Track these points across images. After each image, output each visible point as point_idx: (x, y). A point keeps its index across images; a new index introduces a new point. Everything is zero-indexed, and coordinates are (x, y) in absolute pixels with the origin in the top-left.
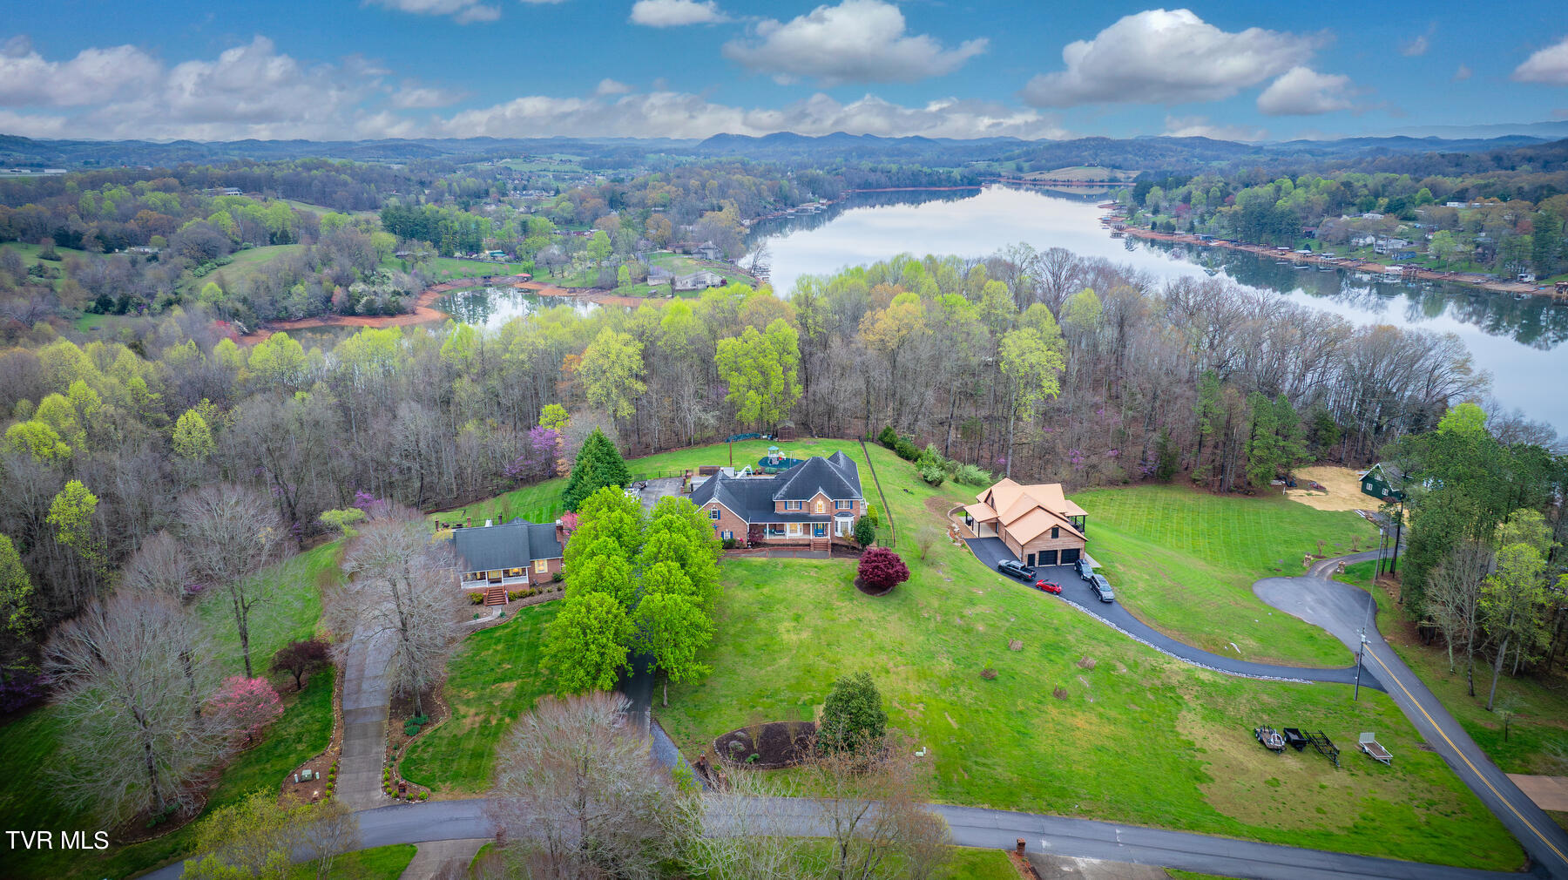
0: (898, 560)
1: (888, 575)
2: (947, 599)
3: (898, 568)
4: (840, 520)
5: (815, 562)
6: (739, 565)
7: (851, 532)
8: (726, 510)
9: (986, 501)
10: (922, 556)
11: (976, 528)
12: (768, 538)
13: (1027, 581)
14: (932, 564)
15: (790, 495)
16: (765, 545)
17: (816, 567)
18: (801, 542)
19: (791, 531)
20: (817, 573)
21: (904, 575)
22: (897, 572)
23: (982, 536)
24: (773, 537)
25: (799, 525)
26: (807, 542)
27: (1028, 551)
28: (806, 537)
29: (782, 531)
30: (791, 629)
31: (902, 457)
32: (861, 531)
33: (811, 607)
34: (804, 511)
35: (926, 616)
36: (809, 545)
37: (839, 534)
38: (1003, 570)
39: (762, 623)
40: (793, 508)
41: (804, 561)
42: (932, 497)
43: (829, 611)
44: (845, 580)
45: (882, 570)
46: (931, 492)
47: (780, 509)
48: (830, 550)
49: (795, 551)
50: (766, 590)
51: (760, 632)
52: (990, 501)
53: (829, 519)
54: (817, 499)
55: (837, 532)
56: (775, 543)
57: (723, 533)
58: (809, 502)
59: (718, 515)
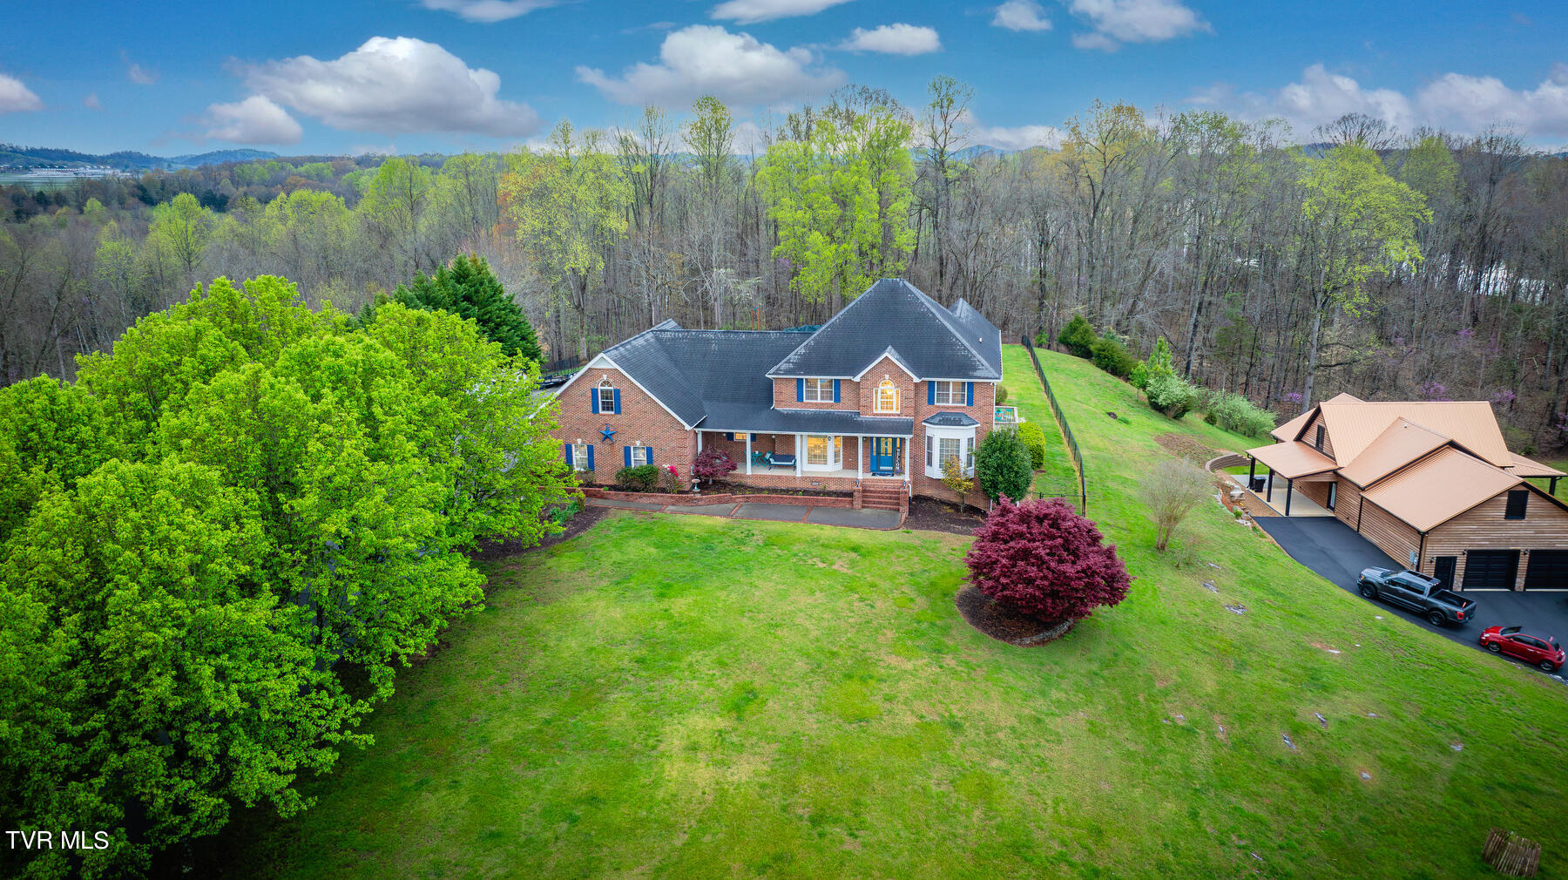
0: (1096, 539)
1: (1063, 578)
3: (1095, 560)
4: (937, 433)
5: (855, 535)
6: (646, 532)
7: (966, 468)
8: (635, 389)
9: (1299, 439)
10: (1156, 539)
11: (1279, 494)
12: (748, 471)
13: (1449, 626)
14: (1187, 564)
15: (817, 363)
16: (741, 487)
17: (855, 549)
18: (833, 487)
19: (813, 458)
20: (853, 564)
22: (1089, 572)
23: (1293, 513)
24: (764, 471)
25: (832, 443)
26: (847, 488)
27: (1435, 550)
28: (849, 474)
29: (788, 459)
32: (992, 462)
33: (801, 666)
34: (844, 407)
36: (850, 495)
37: (935, 471)
40: (818, 400)
41: (828, 532)
42: (1167, 434)
44: (930, 590)
46: (1164, 426)
47: (785, 402)
48: (904, 510)
49: (810, 507)
50: (681, 605)
53: (907, 427)
54: (877, 375)
55: (930, 463)
56: (764, 484)
57: (627, 450)
58: (857, 379)
59: (612, 402)
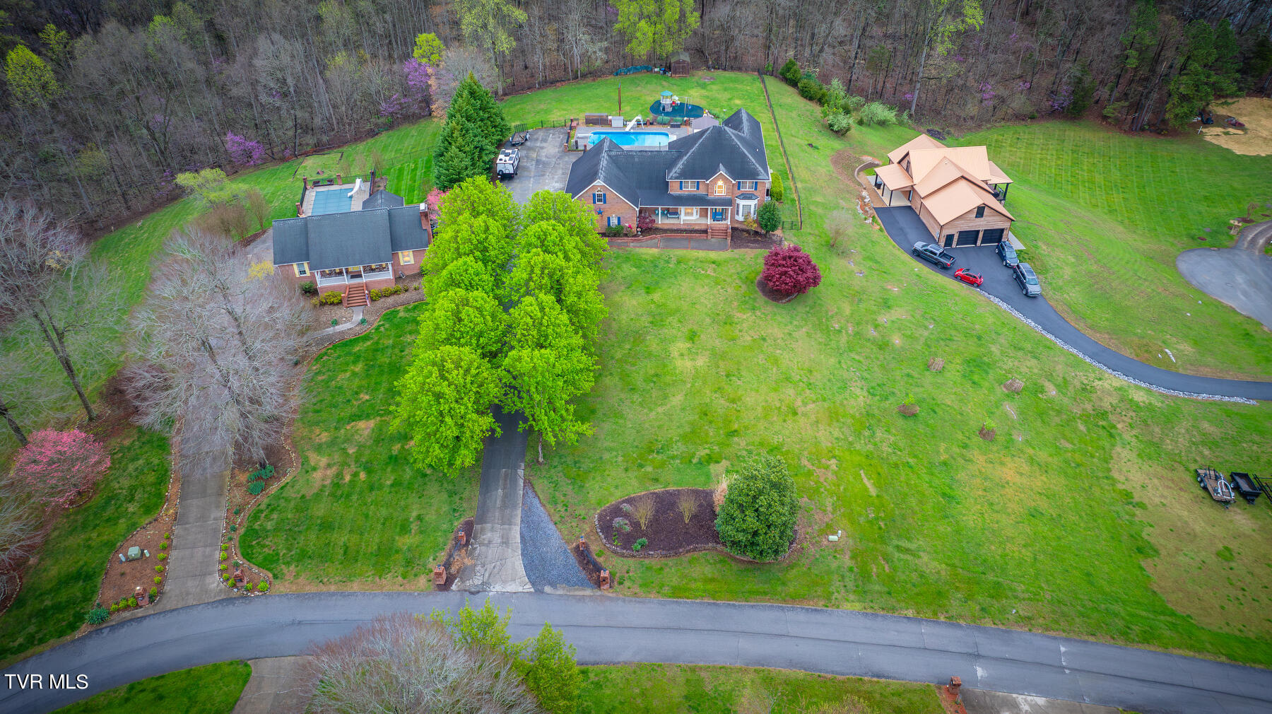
0: (809, 262)
1: (798, 282)
2: (860, 301)
3: (809, 274)
4: (742, 203)
5: (713, 255)
6: (627, 259)
7: (753, 216)
8: (613, 193)
9: (899, 163)
10: (831, 242)
11: (887, 194)
12: (661, 221)
13: (944, 268)
14: (844, 254)
15: (685, 174)
16: (657, 230)
17: (714, 263)
18: (697, 228)
19: (687, 214)
20: (715, 271)
21: (815, 281)
22: (808, 278)
23: (892, 205)
24: (667, 221)
25: (695, 210)
26: (703, 228)
27: (946, 232)
28: (703, 221)
29: (676, 213)
30: (685, 352)
31: (806, 98)
32: (765, 217)
33: (708, 320)
34: (702, 191)
35: (837, 326)
36: (705, 232)
37: (740, 218)
38: (918, 254)
39: (653, 343)
40: (689, 188)
41: (701, 254)
42: (838, 152)
43: (728, 327)
44: (747, 281)
45: (791, 276)
46: (837, 144)
47: (674, 190)
48: (729, 239)
49: (690, 239)
50: (656, 296)
51: (650, 356)
52: (904, 164)
53: (729, 202)
54: (717, 179)
55: (738, 214)
56: (666, 227)
57: (609, 219)
58: (708, 182)
59: (602, 198)
